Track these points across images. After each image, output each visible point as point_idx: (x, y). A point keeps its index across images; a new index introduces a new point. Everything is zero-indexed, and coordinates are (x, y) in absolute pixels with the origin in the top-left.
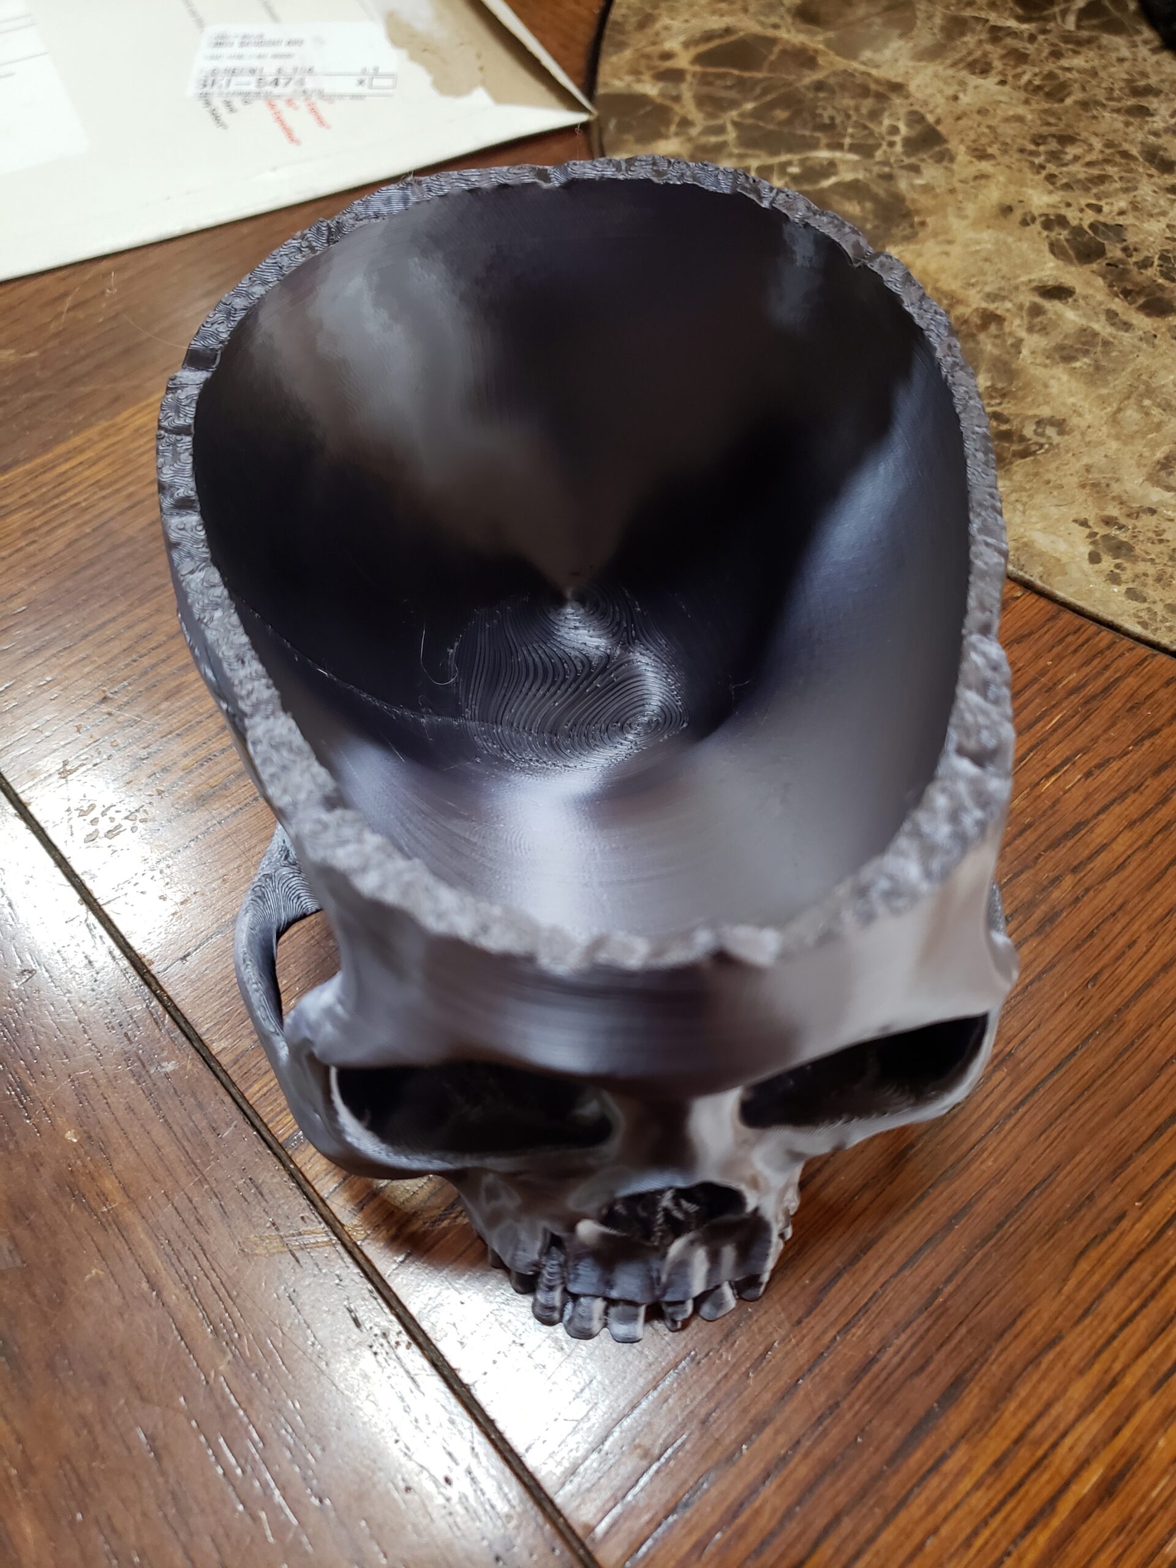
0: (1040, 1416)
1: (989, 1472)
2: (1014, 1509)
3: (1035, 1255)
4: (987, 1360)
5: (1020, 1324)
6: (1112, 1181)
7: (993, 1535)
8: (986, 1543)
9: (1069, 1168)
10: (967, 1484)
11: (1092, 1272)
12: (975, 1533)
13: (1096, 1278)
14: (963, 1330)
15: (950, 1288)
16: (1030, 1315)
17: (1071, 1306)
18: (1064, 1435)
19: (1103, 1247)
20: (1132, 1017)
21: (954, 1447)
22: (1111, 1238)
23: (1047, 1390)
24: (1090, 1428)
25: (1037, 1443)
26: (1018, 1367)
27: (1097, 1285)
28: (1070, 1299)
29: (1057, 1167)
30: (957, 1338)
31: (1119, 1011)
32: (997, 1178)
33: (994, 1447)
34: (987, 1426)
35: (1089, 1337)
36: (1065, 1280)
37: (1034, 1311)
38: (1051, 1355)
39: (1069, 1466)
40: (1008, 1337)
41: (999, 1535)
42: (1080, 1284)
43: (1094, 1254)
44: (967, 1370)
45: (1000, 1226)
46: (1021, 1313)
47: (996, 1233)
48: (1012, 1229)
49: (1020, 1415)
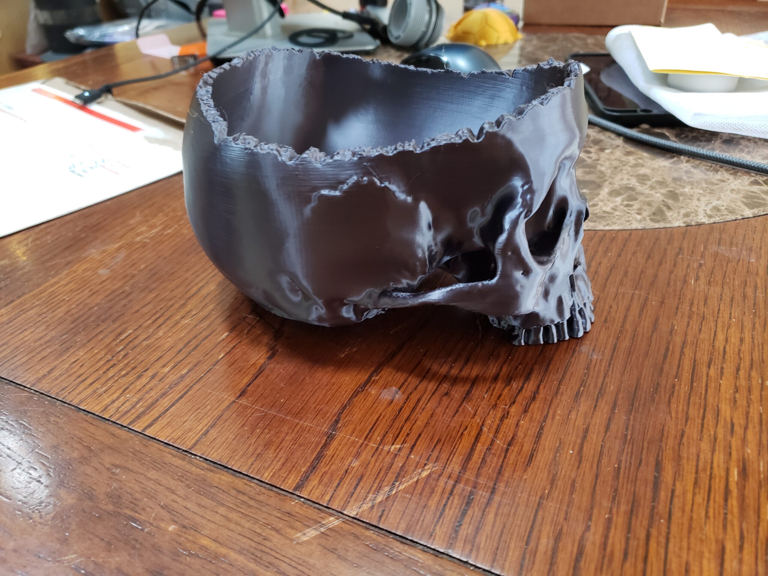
0: (698, 460)
1: (694, 488)
3: (652, 409)
4: (663, 450)
6: (662, 376)
9: (642, 378)
10: (689, 496)
11: (677, 407)
12: (707, 512)
13: (680, 408)
15: (629, 432)
17: (679, 420)
18: (712, 463)
19: (675, 397)
20: (628, 326)
21: (674, 485)
22: (676, 393)
23: (693, 450)
24: (719, 458)
27: (683, 410)
28: (677, 418)
29: (639, 380)
31: (622, 327)
32: (618, 391)
33: (690, 479)
34: (681, 472)
35: (694, 427)
36: (670, 413)
37: (667, 427)
39: (723, 473)
43: (674, 400)
45: (632, 405)
47: (632, 408)
48: (637, 404)
49: (690, 463)
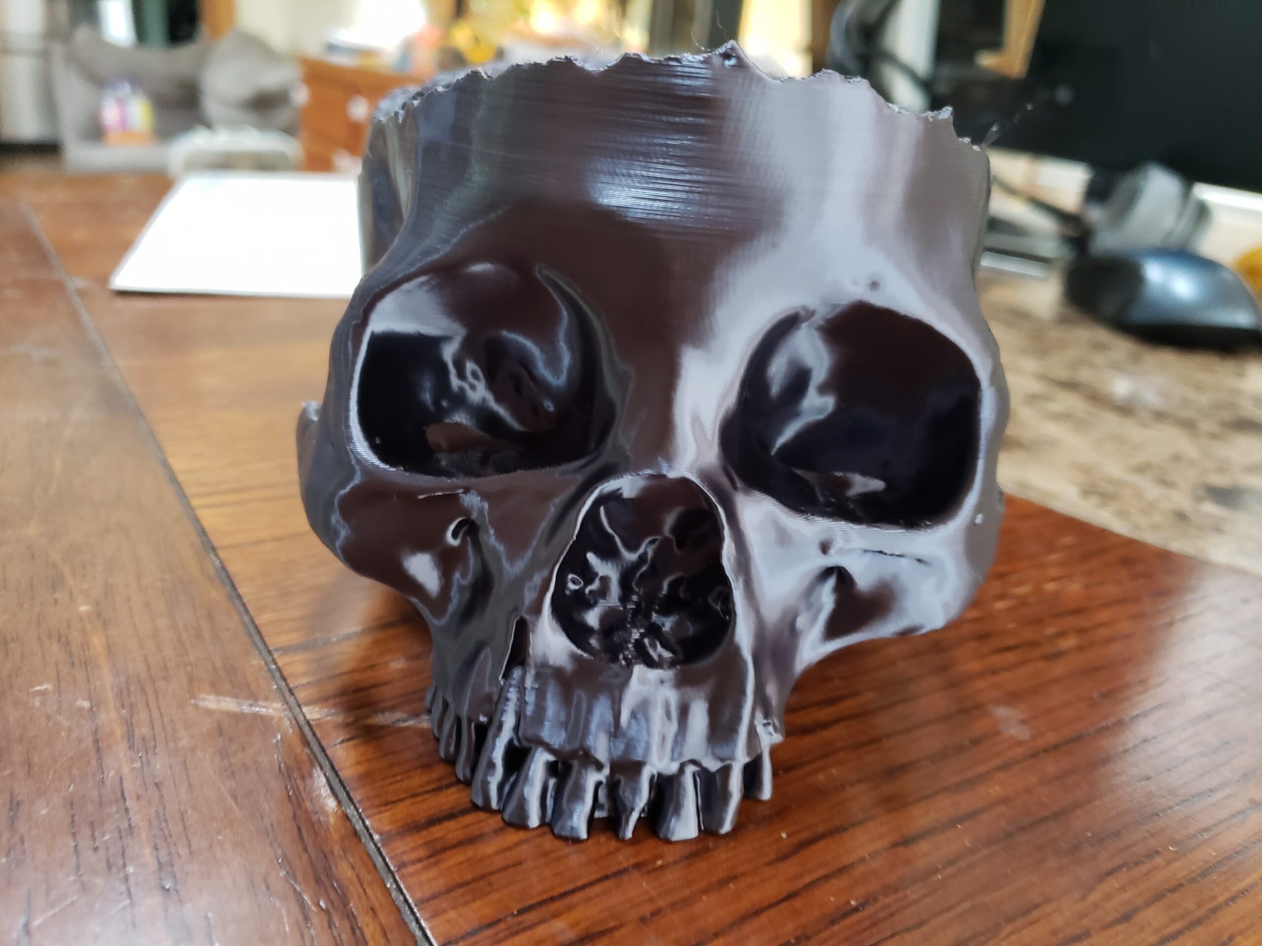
5: (1035, 914)
14: (966, 905)
16: (1047, 908)
30: (959, 910)
40: (1019, 922)
42: (1108, 897)
46: (1037, 906)
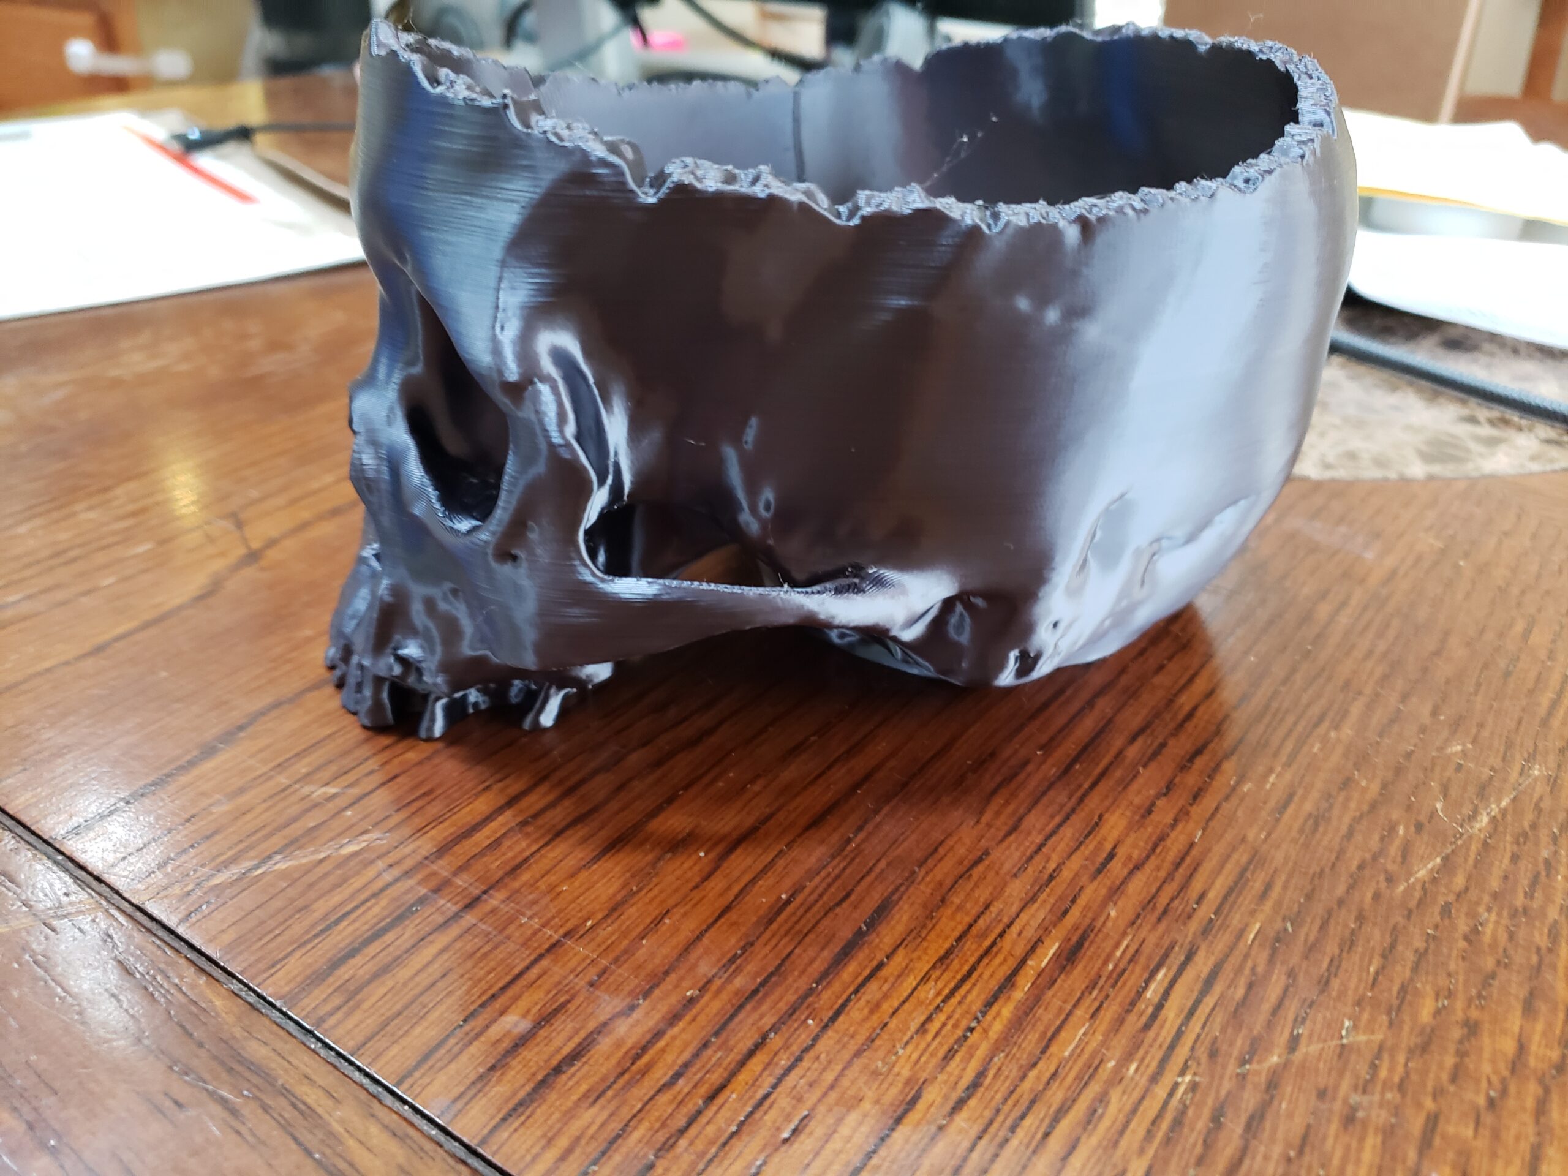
2: (968, 992)
7: (949, 1017)
8: (944, 1025)
25: (984, 935)
26: (948, 883)
38: (980, 868)
40: (930, 862)
41: (956, 1016)
44: (893, 893)
46: (941, 843)
